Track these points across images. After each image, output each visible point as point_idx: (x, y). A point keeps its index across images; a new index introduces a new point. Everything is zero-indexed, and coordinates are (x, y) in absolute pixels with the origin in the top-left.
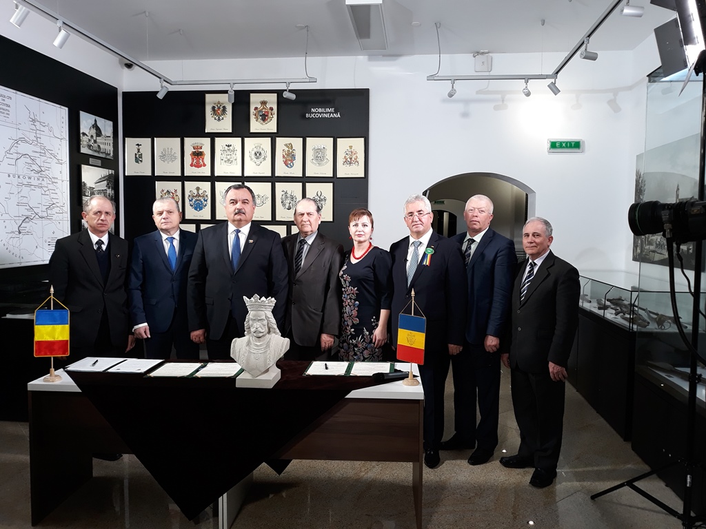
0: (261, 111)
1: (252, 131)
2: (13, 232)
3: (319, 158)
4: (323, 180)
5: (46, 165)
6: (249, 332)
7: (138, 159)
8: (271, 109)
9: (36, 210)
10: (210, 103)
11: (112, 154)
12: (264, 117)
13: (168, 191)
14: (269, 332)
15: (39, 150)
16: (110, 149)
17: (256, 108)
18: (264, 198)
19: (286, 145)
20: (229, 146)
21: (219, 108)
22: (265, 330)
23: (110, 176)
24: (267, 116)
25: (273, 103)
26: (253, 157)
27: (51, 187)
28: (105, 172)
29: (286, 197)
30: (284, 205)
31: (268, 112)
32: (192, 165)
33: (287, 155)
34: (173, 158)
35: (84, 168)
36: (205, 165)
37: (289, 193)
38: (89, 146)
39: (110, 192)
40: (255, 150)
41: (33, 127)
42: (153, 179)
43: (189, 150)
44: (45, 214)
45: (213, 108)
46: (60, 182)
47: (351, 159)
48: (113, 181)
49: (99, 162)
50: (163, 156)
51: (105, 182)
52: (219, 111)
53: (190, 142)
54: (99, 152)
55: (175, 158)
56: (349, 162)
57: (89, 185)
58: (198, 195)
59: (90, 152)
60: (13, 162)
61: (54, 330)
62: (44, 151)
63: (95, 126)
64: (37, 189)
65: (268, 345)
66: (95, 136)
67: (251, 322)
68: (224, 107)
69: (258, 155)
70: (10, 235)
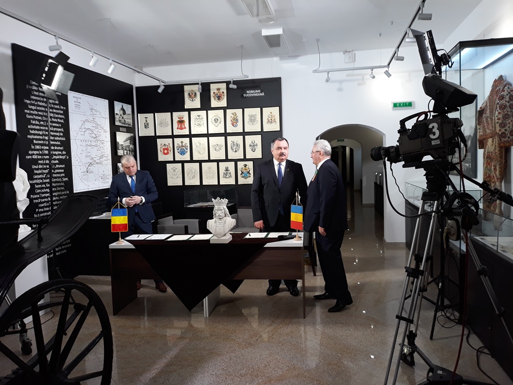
0: (217, 94)
1: (212, 106)
2: (84, 172)
3: (252, 120)
4: (255, 133)
5: (99, 134)
6: (216, 217)
7: (146, 126)
8: (223, 93)
9: (95, 159)
10: (187, 91)
11: (132, 124)
12: (219, 98)
13: (165, 145)
14: (225, 216)
15: (95, 125)
16: (130, 121)
17: (214, 93)
18: (220, 146)
19: (232, 114)
20: (199, 116)
21: (192, 94)
22: (223, 215)
23: (131, 137)
24: (221, 97)
25: (224, 89)
26: (213, 121)
27: (101, 146)
28: (129, 135)
29: (234, 145)
30: (232, 150)
31: (221, 95)
32: (178, 129)
33: (233, 120)
34: (167, 125)
35: (118, 133)
36: (185, 128)
37: (235, 142)
38: (120, 121)
39: (132, 146)
40: (215, 118)
41: (92, 113)
42: (156, 137)
43: (176, 120)
44: (99, 161)
45: (189, 94)
46: (105, 142)
47: (271, 120)
48: (133, 140)
49: (125, 130)
50: (161, 124)
51: (129, 141)
52: (192, 96)
53: (176, 115)
54: (124, 124)
55: (168, 124)
56: (270, 121)
57: (120, 143)
58: (182, 146)
59: (120, 124)
60: (83, 133)
61: (120, 218)
62: (97, 126)
63: (123, 109)
64: (95, 148)
65: (225, 222)
66: (122, 114)
67: (216, 211)
68: (195, 93)
69: (216, 120)
70: (83, 174)
